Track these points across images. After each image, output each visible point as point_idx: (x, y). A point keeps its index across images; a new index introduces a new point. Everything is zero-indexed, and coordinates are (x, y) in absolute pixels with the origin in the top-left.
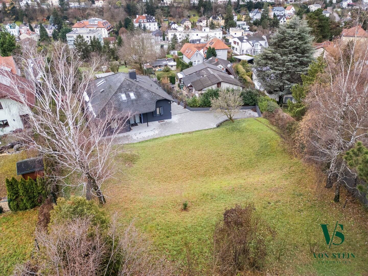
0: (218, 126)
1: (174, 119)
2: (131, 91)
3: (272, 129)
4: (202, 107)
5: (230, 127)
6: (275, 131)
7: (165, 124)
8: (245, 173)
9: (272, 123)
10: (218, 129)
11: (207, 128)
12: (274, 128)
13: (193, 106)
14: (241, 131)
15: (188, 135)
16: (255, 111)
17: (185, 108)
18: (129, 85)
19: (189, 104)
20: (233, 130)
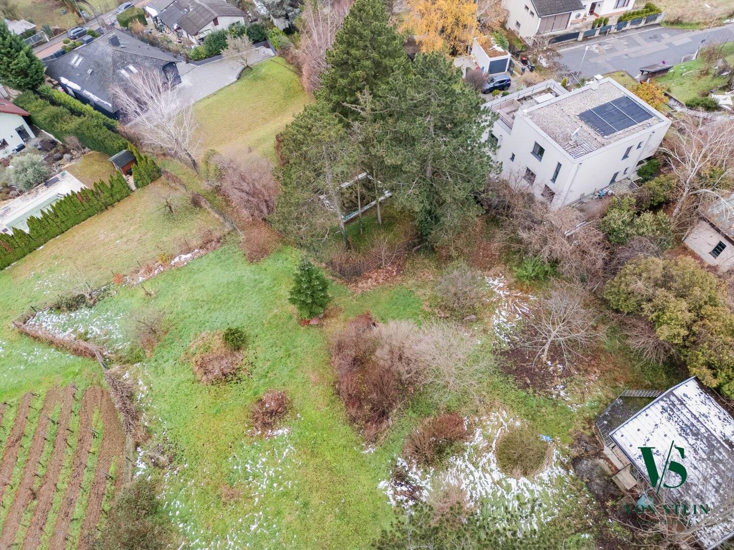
0: (238, 78)
1: (186, 81)
2: (129, 63)
3: (289, 69)
4: (209, 57)
5: (251, 76)
6: (292, 71)
7: (180, 91)
8: (280, 118)
9: (288, 62)
10: (240, 83)
11: (227, 84)
12: (291, 67)
13: (198, 59)
14: (263, 79)
15: (215, 98)
16: (268, 47)
17: (187, 62)
18: (121, 57)
19: (193, 57)
20: (255, 79)
